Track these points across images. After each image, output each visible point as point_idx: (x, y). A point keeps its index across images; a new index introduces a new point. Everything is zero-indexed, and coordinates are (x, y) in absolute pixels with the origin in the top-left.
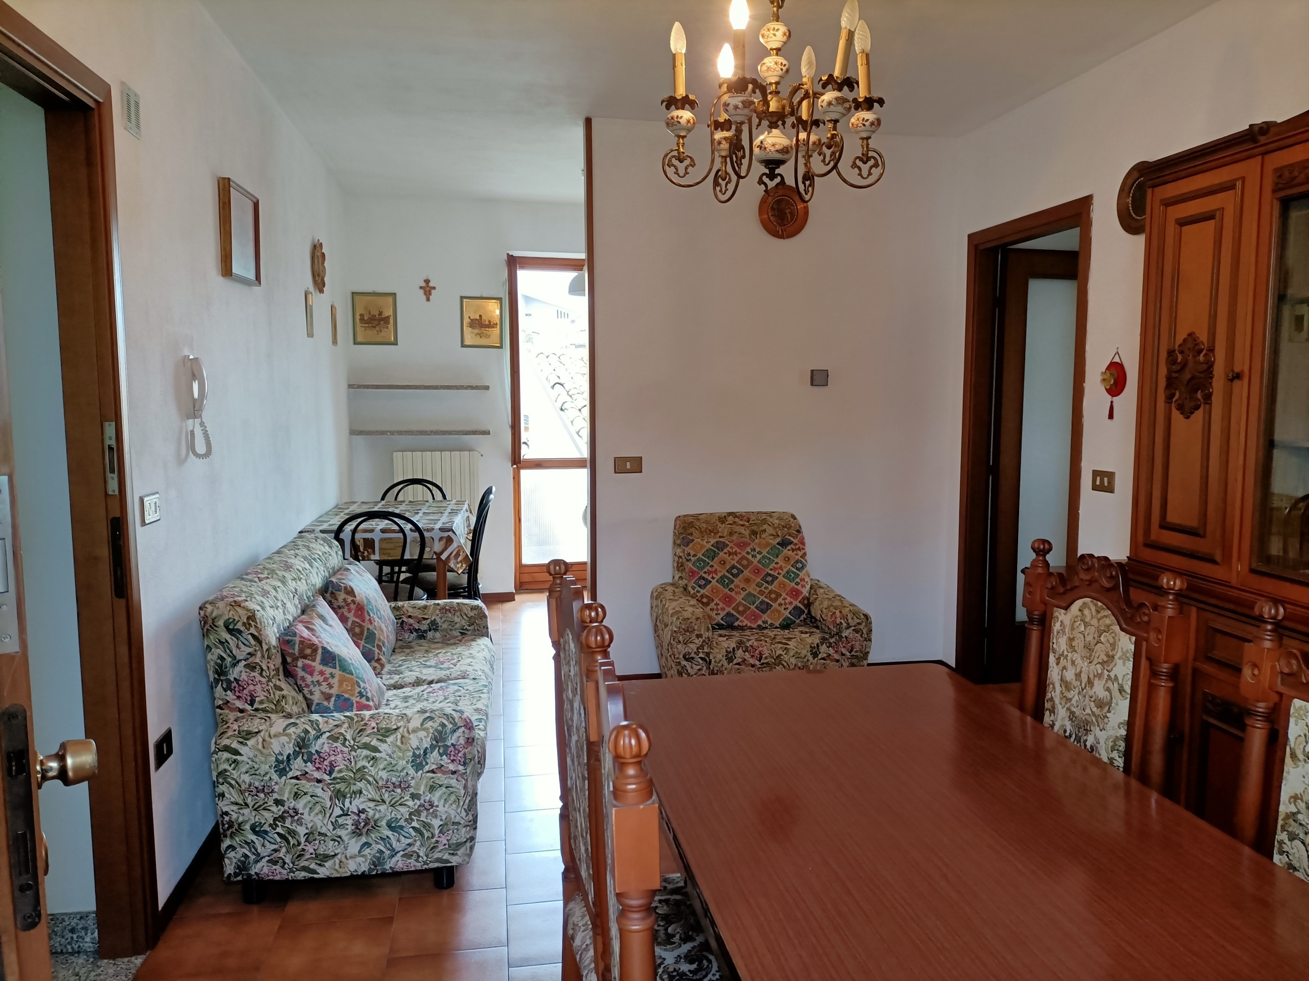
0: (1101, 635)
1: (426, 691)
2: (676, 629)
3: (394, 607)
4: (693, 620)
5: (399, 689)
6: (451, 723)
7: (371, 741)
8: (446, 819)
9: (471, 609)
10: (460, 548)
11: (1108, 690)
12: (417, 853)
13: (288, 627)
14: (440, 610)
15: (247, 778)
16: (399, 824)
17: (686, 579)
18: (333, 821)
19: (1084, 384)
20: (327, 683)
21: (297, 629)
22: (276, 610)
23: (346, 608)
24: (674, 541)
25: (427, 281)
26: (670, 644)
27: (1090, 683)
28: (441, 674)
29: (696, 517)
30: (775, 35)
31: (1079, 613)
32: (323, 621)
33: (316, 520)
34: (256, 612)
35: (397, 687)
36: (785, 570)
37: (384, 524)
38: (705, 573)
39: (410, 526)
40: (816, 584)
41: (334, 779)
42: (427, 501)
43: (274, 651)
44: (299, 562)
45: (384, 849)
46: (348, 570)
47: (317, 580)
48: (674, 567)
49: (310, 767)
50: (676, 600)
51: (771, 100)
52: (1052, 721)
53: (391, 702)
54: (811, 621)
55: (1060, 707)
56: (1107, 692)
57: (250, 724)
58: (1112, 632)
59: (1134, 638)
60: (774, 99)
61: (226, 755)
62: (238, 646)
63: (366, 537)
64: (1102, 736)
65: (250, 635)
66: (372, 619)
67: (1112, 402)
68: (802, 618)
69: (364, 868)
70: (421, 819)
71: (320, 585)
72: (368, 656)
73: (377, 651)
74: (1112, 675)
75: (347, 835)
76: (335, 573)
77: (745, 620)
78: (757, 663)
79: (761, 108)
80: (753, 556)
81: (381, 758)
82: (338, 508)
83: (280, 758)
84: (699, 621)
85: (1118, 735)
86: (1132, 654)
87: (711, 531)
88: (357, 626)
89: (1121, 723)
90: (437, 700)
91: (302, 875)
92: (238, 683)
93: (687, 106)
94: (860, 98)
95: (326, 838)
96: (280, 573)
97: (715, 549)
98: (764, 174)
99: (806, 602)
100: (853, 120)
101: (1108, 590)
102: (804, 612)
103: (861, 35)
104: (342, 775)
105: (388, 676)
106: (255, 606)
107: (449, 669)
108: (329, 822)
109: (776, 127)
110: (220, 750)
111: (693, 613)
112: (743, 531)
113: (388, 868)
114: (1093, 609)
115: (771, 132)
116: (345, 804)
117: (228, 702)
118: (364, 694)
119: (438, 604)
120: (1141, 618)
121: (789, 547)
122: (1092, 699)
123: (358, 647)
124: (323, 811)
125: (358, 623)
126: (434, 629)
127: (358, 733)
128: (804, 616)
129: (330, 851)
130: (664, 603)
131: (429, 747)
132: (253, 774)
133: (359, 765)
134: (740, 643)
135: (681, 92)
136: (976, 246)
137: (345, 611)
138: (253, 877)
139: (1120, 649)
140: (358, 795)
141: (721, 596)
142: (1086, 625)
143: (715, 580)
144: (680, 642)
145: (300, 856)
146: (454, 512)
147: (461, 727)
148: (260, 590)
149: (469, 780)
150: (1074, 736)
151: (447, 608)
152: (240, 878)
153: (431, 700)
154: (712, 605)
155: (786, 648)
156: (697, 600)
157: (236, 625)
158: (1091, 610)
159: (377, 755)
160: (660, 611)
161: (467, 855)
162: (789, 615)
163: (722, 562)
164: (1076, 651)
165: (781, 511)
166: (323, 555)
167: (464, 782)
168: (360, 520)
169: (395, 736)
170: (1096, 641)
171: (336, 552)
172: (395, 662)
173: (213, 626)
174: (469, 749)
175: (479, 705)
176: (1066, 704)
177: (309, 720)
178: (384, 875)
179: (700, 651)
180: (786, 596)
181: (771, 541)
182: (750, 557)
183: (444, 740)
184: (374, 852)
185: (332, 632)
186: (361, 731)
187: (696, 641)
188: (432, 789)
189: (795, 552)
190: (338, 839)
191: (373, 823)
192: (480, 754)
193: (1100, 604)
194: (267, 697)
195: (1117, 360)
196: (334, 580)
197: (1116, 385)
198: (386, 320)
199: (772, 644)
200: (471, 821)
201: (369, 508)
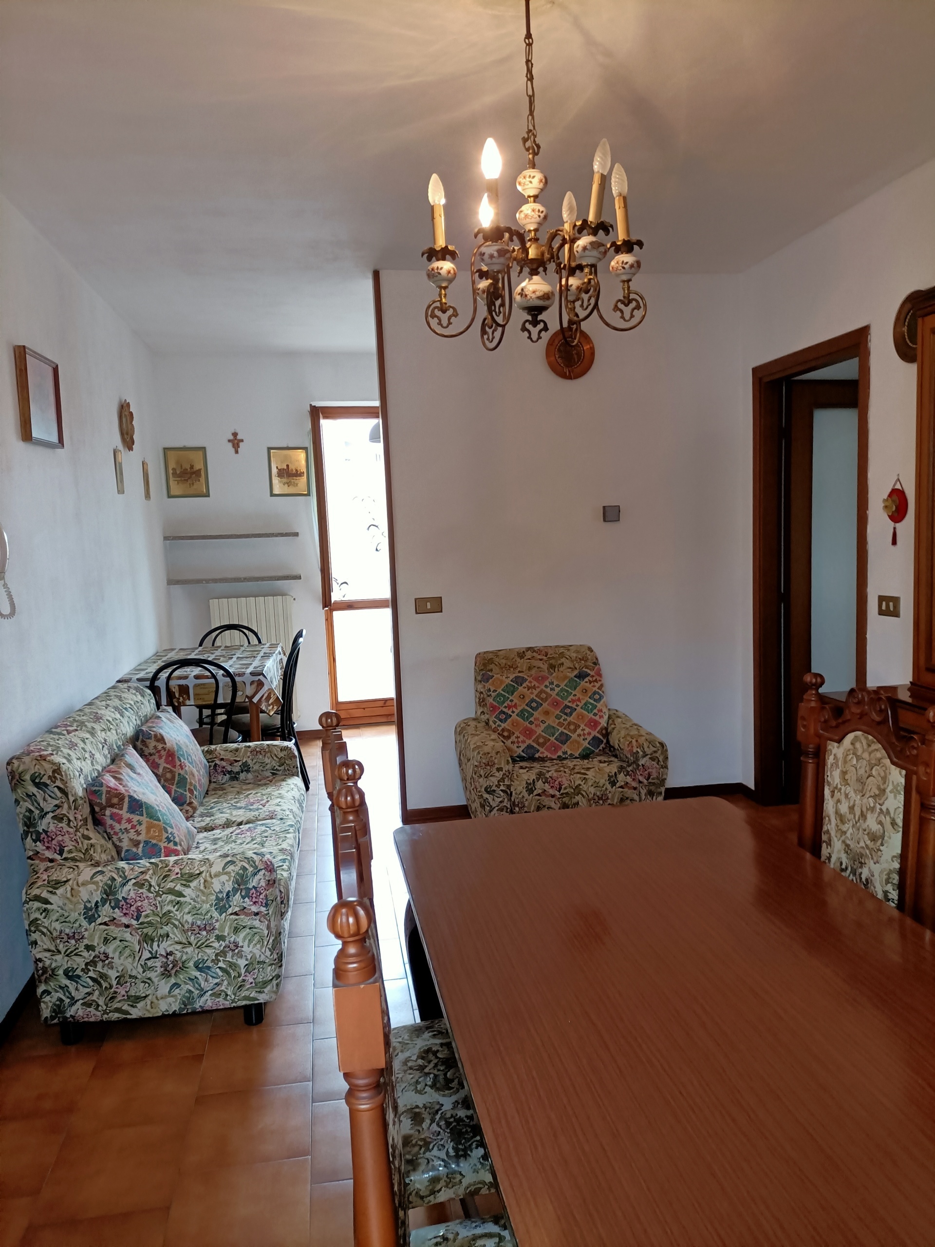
0: (872, 768)
1: (235, 833)
2: (476, 764)
3: (207, 751)
4: (493, 754)
5: (210, 831)
6: (252, 866)
7: (175, 887)
8: (251, 958)
9: (281, 750)
10: (271, 691)
11: (881, 823)
12: (225, 992)
13: (97, 777)
14: (251, 752)
15: (57, 926)
16: (206, 965)
17: (487, 714)
18: (143, 963)
19: (867, 512)
20: (134, 830)
21: (104, 779)
22: (83, 762)
23: (157, 754)
24: (475, 678)
25: (235, 434)
26: (472, 778)
27: (863, 816)
28: (250, 815)
29: (496, 653)
30: (531, 182)
31: (851, 747)
32: (131, 769)
33: (134, 668)
34: (62, 765)
35: (208, 829)
36: (583, 702)
37: (197, 671)
38: (506, 707)
39: (222, 672)
40: (614, 714)
41: (142, 923)
42: (242, 646)
43: (80, 802)
44: (109, 713)
45: (193, 989)
46: (159, 717)
47: (128, 729)
48: (476, 702)
49: (117, 913)
50: (477, 735)
51: (530, 247)
52: (829, 854)
53: (201, 845)
54: (610, 750)
55: (835, 839)
56: (879, 826)
57: (58, 873)
58: (883, 766)
59: (904, 772)
60: (533, 246)
61: (37, 904)
62: (44, 799)
63: (181, 684)
64: (876, 869)
65: (56, 788)
66: (183, 764)
67: (895, 528)
68: (601, 748)
69: (175, 1007)
70: (227, 959)
71: (132, 734)
72: (178, 801)
73: (189, 795)
74: (884, 808)
75: (157, 977)
76: (147, 721)
77: (545, 751)
78: (557, 793)
79: (521, 256)
80: (552, 689)
81: (186, 902)
82: (158, 656)
83: (89, 905)
84: (499, 755)
85: (892, 868)
86: (903, 788)
87: (510, 667)
88: (169, 772)
89: (894, 857)
90: (245, 842)
91: (115, 1016)
92: (46, 834)
93: (448, 257)
94: (619, 241)
95: (137, 980)
96: (89, 725)
97: (514, 684)
98: (527, 321)
99: (604, 732)
100: (613, 263)
101: (879, 723)
102: (603, 741)
103: (618, 178)
104: (149, 919)
105: (200, 819)
106: (61, 760)
107: (258, 809)
108: (139, 965)
109: (537, 274)
110: (30, 900)
111: (493, 747)
112: (542, 666)
113: (197, 1007)
114: (864, 742)
115: (532, 279)
116: (154, 947)
117: (38, 852)
118: (172, 838)
119: (249, 747)
120: (910, 752)
121: (586, 680)
122: (866, 833)
123: (169, 793)
124: (133, 955)
125: (169, 768)
126: (245, 771)
127: (163, 879)
128: (603, 745)
129: (141, 992)
130: (466, 738)
131: (231, 890)
132: (64, 922)
133: (165, 910)
134: (540, 775)
135: (441, 242)
136: (760, 379)
137: (156, 758)
138: (69, 1020)
139: (891, 782)
140: (165, 938)
141: (521, 729)
142: (859, 758)
143: (515, 714)
144: (481, 776)
145: (113, 998)
146: (267, 656)
147: (262, 869)
148: (67, 742)
149: (272, 919)
150: (849, 869)
151: (257, 750)
152: (56, 1021)
153: (239, 841)
154: (513, 738)
155: (585, 778)
156: (499, 734)
157: (41, 779)
158: (862, 743)
159: (182, 899)
160: (463, 746)
161: (274, 992)
162: (588, 746)
163: (522, 697)
164: (848, 784)
165: (579, 644)
166: (135, 704)
167: (267, 923)
168: (175, 667)
169: (198, 880)
170: (867, 775)
171: (149, 700)
172: (207, 804)
173: (20, 780)
174: (270, 890)
175: (284, 845)
176: (841, 836)
177: (116, 868)
178: (194, 1013)
179: (501, 783)
180: (584, 727)
181: (568, 674)
182: (548, 690)
183: (246, 883)
184: (183, 992)
185: (140, 780)
186: (165, 877)
187: (497, 774)
188: (236, 930)
189: (592, 684)
190: (148, 981)
191: (181, 965)
192: (283, 895)
193: (870, 737)
194: (76, 847)
195: (898, 486)
196: (144, 728)
197: (898, 513)
198: (198, 473)
199: (571, 774)
200: (276, 959)
201: (187, 655)
